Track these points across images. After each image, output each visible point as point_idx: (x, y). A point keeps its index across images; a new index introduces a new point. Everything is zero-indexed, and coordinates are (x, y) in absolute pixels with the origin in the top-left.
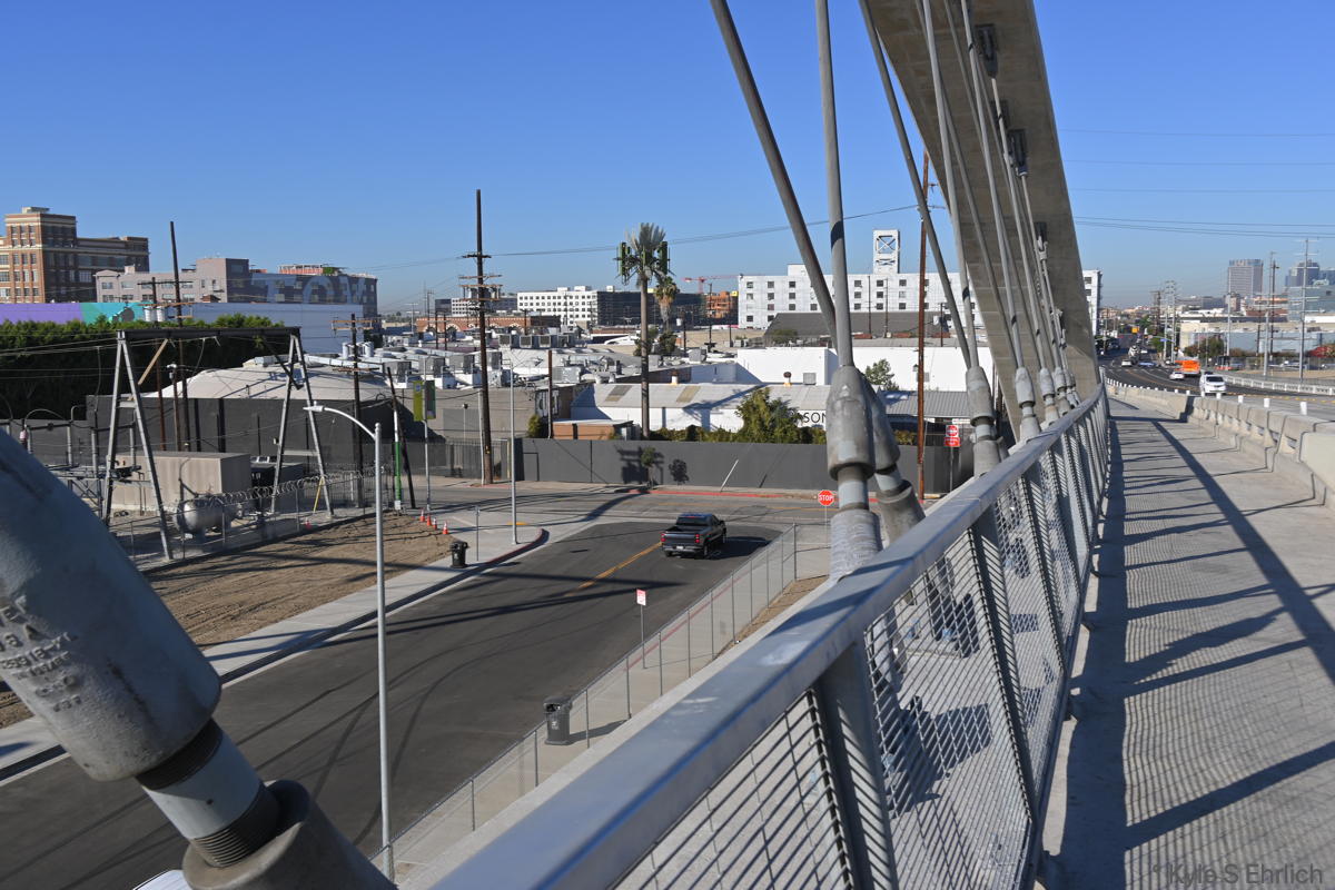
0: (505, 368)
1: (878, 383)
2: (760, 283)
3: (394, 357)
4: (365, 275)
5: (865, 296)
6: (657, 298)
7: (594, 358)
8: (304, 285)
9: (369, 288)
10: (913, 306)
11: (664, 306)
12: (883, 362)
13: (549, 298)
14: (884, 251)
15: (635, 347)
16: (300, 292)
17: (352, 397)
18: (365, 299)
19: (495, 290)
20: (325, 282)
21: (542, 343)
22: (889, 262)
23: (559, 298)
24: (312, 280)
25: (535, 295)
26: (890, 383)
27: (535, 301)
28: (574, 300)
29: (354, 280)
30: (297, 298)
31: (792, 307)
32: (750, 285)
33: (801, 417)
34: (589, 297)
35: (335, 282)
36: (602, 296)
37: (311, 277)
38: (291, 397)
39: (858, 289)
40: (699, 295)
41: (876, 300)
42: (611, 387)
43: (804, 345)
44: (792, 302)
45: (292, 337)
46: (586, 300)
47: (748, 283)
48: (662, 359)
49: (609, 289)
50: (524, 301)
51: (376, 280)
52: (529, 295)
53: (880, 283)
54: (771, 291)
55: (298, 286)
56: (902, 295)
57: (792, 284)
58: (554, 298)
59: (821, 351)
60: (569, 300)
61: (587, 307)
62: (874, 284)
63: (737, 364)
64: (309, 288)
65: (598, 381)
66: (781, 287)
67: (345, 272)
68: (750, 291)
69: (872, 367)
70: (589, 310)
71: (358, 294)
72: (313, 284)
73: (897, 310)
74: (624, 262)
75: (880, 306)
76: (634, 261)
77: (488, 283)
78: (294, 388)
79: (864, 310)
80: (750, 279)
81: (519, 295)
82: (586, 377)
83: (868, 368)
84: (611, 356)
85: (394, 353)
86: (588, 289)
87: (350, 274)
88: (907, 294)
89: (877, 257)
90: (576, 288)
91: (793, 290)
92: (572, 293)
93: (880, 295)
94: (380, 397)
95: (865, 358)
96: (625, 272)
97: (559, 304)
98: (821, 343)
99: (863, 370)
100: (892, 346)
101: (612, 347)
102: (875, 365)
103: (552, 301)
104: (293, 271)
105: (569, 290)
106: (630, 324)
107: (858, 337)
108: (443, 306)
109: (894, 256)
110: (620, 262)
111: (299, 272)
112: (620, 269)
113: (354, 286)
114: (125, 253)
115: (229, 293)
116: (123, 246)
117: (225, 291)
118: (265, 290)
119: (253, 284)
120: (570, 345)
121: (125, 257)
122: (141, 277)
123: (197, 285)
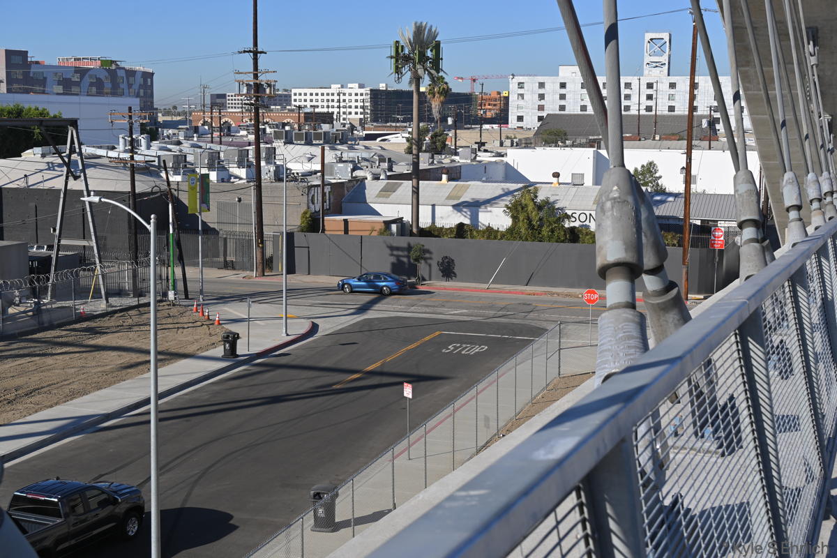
0: (278, 163)
1: (646, 184)
2: (531, 83)
3: (170, 150)
4: (142, 69)
5: (635, 99)
6: (429, 96)
7: (365, 155)
8: (82, 78)
9: (145, 81)
10: (682, 109)
11: (435, 104)
12: (651, 164)
13: (323, 94)
14: (655, 54)
15: (407, 145)
16: (78, 84)
17: (128, 189)
18: (142, 91)
19: (269, 86)
20: (103, 75)
21: (315, 139)
22: (659, 65)
23: (333, 94)
24: (90, 73)
25: (308, 91)
26: (658, 184)
27: (308, 97)
28: (347, 98)
29: (131, 73)
30: (75, 89)
31: (562, 108)
32: (521, 85)
33: (568, 217)
34: (362, 95)
35: (113, 74)
36: (375, 94)
37: (89, 69)
38: (68, 188)
39: (627, 92)
40: (471, 95)
41: (645, 103)
42: (382, 183)
43: (573, 146)
44: (563, 103)
45: (70, 128)
46: (359, 97)
47: (519, 84)
48: (433, 158)
49: (382, 86)
50: (297, 97)
51: (153, 74)
52: (303, 91)
53: (650, 86)
54: (541, 91)
55: (76, 78)
56: (671, 97)
57: (563, 85)
58: (328, 94)
59: (589, 152)
60: (342, 97)
61: (360, 104)
62: (644, 87)
63: (507, 164)
64: (87, 80)
65: (369, 177)
66: (552, 88)
67: (122, 65)
68: (521, 91)
69: (639, 169)
70: (363, 107)
71: (136, 87)
72: (91, 77)
73: (666, 113)
74: (397, 61)
75: (649, 109)
76: (407, 59)
77: (263, 78)
78: (71, 178)
79: (633, 112)
80: (521, 79)
81: (294, 91)
82: (358, 173)
83: (636, 170)
84: (382, 153)
85: (169, 146)
86: (361, 86)
87: (127, 67)
88: (677, 97)
89: (647, 59)
90: (350, 85)
91: (563, 91)
92: (347, 91)
93: (649, 97)
94: (156, 189)
95: (635, 158)
96: (398, 70)
97: (333, 101)
98: (590, 144)
99: (632, 172)
100: (660, 148)
101: (383, 144)
102: (643, 166)
103: (325, 97)
104: (72, 63)
105: (342, 87)
106: (403, 122)
107: (629, 139)
108: (218, 101)
109: (664, 59)
110: (393, 60)
111: (77, 64)
112: (393, 67)
113: (131, 79)
115: (8, 84)
117: (5, 82)
118: (43, 81)
119: (31, 75)
120: (343, 142)
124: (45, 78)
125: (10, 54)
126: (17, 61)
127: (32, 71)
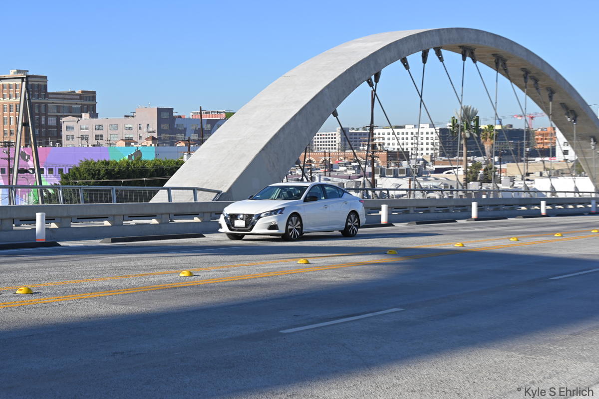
8: (212, 127)
13: (398, 133)
16: (209, 132)
24: (218, 123)
30: (207, 136)
34: (432, 133)
36: (443, 132)
46: (430, 136)
60: (415, 136)
61: (430, 141)
70: (432, 144)
72: (218, 126)
86: (432, 126)
97: (407, 139)
101: (448, 176)
103: (401, 136)
111: (208, 117)
114: (80, 103)
115: (159, 133)
116: (78, 97)
117: (156, 132)
118: (184, 131)
119: (175, 127)
120: (419, 175)
121: (80, 106)
122: (95, 121)
123: (135, 128)
124: (185, 129)
125: (160, 111)
126: (166, 116)
127: (176, 124)
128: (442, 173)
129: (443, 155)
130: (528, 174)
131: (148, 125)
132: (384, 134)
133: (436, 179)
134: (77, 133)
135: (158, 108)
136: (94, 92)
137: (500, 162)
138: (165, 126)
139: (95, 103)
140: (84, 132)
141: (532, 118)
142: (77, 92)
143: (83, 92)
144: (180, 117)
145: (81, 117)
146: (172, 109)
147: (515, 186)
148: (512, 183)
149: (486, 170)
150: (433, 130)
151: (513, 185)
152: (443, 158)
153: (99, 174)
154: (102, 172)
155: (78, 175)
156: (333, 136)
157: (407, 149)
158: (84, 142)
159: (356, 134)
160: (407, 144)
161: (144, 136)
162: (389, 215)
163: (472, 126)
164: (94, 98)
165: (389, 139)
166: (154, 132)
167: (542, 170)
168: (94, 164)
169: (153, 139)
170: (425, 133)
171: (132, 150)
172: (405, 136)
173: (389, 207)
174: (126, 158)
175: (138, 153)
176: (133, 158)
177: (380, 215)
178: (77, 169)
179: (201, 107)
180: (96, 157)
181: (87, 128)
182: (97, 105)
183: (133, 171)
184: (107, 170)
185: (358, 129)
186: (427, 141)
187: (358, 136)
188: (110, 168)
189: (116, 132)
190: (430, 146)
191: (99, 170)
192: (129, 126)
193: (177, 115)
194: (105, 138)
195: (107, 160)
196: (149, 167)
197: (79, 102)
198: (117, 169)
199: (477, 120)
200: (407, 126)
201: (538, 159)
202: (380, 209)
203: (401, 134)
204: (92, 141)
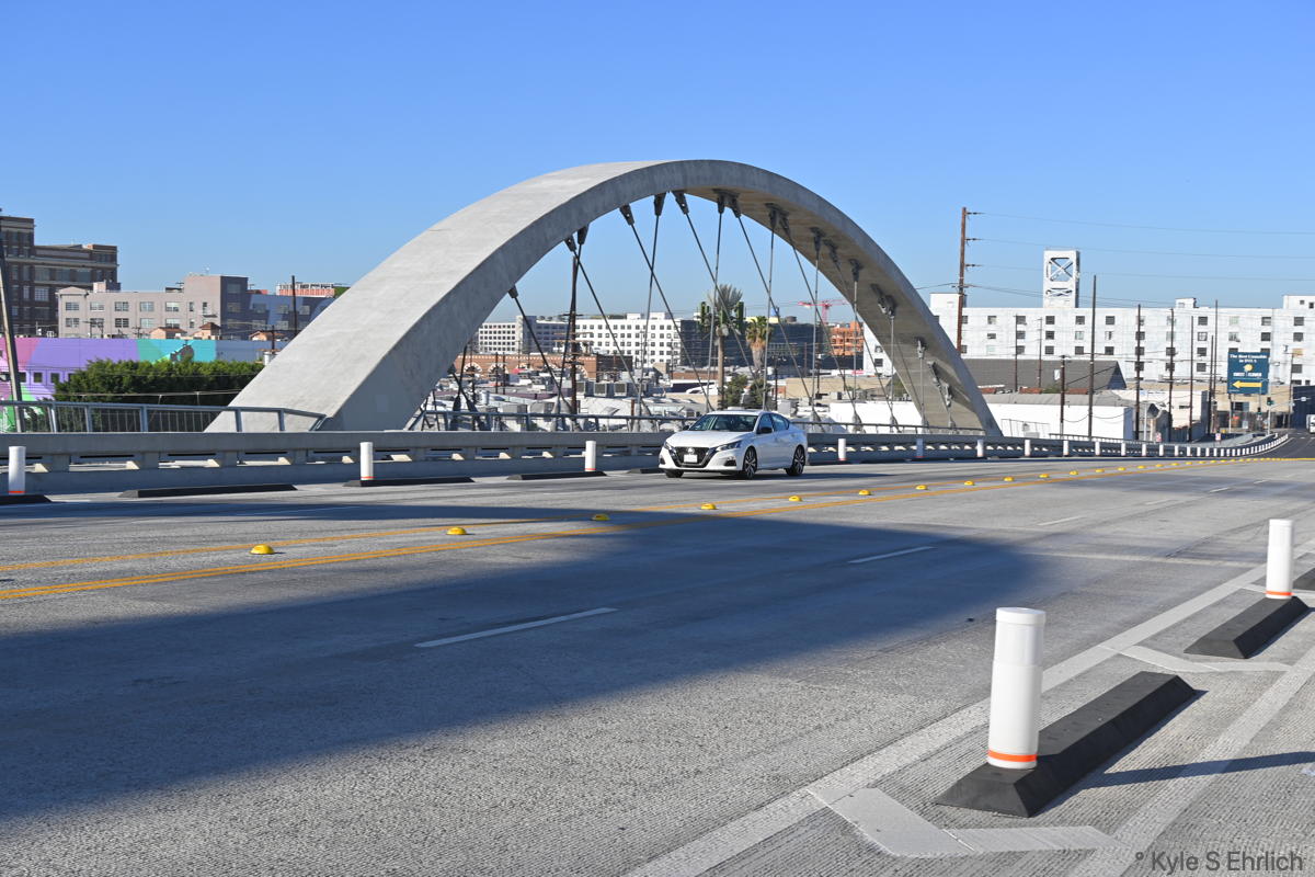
5: (1030, 337)
7: (673, 409)
8: (312, 310)
10: (1087, 352)
13: (615, 327)
14: (1058, 278)
16: (306, 318)
22: (1064, 292)
23: (629, 327)
24: (321, 304)
28: (649, 332)
36: (687, 327)
37: (320, 300)
39: (1021, 327)
41: (1045, 343)
46: (665, 332)
49: (690, 317)
53: (1050, 320)
55: (305, 311)
56: (1079, 335)
61: (666, 341)
62: (1042, 321)
70: (669, 345)
73: (1074, 356)
75: (1050, 351)
79: (1029, 355)
86: (668, 317)
88: (1086, 336)
89: (1048, 285)
93: (1050, 335)
97: (629, 336)
101: (695, 398)
109: (1071, 285)
111: (305, 293)
114: (90, 265)
115: (223, 319)
116: (87, 255)
117: (219, 316)
118: (265, 316)
119: (251, 308)
120: (647, 396)
121: (89, 270)
122: (114, 296)
123: (184, 308)
124: (268, 312)
125: (225, 281)
126: (235, 291)
127: (252, 302)
128: (685, 391)
129: (685, 363)
130: (819, 396)
131: (205, 304)
132: (592, 327)
133: (675, 401)
134: (84, 314)
135: (222, 278)
136: (115, 248)
137: (776, 376)
138: (234, 307)
139: (113, 266)
140: (97, 314)
141: (827, 307)
142: (85, 247)
143: (94, 246)
144: (258, 292)
145: (91, 288)
146: (246, 279)
147: (799, 414)
148: (794, 410)
149: (751, 389)
150: (670, 322)
151: (796, 412)
152: (687, 368)
153: (120, 384)
154: (126, 381)
155: (84, 385)
156: (511, 329)
157: (629, 352)
158: (96, 330)
159: (547, 326)
160: (629, 344)
161: (198, 322)
162: (598, 457)
163: (732, 318)
164: (113, 258)
165: (600, 336)
166: (214, 316)
167: (841, 390)
168: (112, 367)
169: (213, 327)
170: (658, 327)
171: (176, 345)
172: (626, 332)
173: (597, 445)
174: (168, 357)
175: (187, 350)
176: (179, 357)
177: (584, 458)
178: (83, 375)
179: (293, 278)
180: (116, 355)
181: (101, 307)
182: (119, 269)
183: (179, 380)
184: (134, 377)
185: (551, 319)
186: (662, 340)
187: (550, 330)
188: (138, 373)
189: (151, 315)
190: (666, 349)
191: (121, 377)
192: (173, 305)
193: (253, 288)
194: (131, 324)
195: (135, 361)
196: (206, 373)
197: (89, 263)
198: (151, 376)
199: (741, 308)
200: (629, 316)
201: (835, 373)
202: (584, 448)
203: (619, 327)
204: (110, 328)
